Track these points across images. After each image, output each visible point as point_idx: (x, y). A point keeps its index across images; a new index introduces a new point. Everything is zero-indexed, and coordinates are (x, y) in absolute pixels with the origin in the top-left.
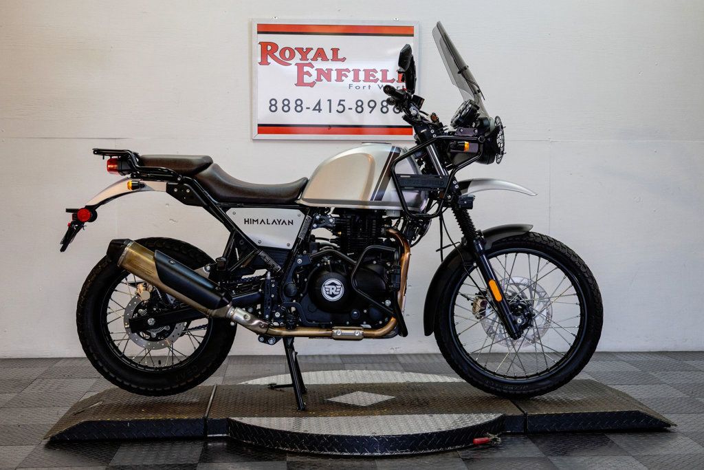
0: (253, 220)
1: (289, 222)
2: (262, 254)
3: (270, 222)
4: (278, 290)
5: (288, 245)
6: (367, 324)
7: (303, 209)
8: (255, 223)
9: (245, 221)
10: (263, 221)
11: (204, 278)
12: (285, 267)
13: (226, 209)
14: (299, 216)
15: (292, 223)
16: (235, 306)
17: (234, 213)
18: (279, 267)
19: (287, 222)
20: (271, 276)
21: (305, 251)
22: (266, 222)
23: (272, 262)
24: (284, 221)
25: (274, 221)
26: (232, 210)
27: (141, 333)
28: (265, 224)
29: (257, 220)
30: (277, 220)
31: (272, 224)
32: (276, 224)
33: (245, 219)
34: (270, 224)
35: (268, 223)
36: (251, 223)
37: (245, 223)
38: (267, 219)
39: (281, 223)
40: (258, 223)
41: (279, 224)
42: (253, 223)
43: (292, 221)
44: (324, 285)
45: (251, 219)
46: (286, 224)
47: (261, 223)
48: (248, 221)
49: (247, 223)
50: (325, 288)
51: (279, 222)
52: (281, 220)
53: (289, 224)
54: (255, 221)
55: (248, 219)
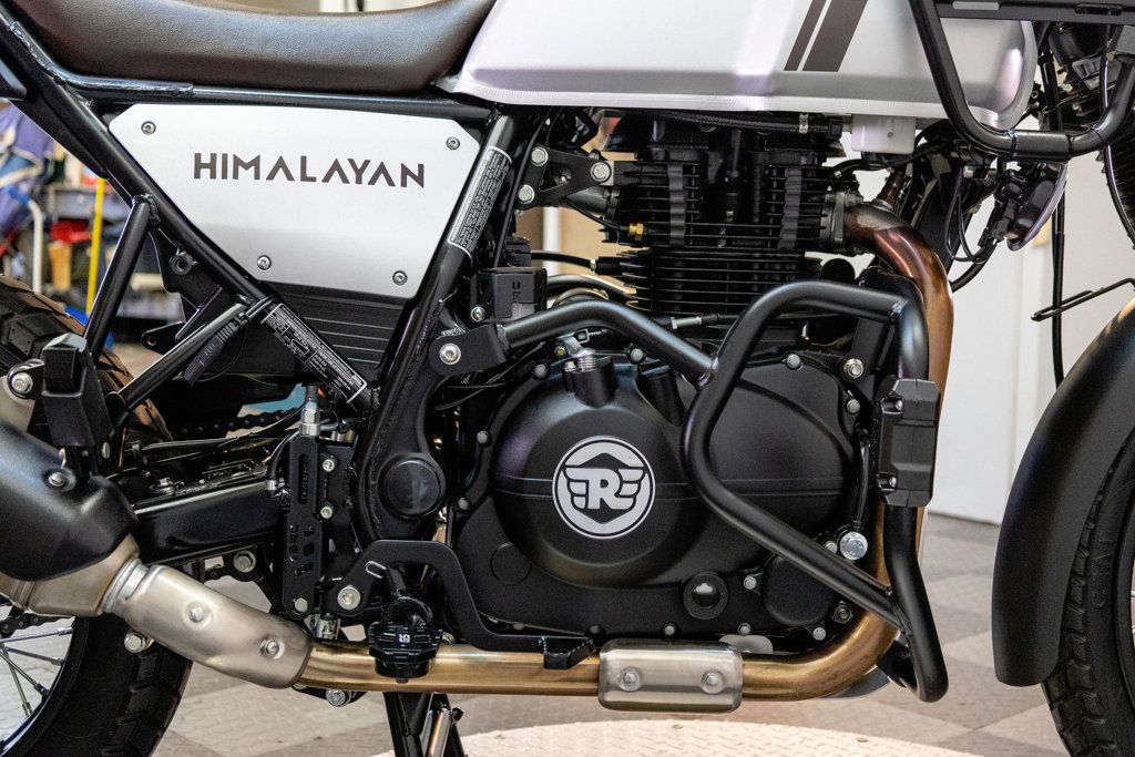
0: (238, 162)
1: (405, 171)
2: (280, 317)
3: (317, 169)
4: (353, 482)
5: (400, 277)
6: (753, 632)
7: (476, 116)
8: (246, 174)
9: (199, 166)
10: (281, 164)
12: (382, 382)
13: (111, 105)
14: (453, 144)
15: (420, 180)
16: (150, 555)
17: (148, 128)
18: (356, 379)
19: (396, 176)
20: (320, 417)
21: (478, 310)
22: (296, 171)
23: (326, 356)
24: (382, 169)
25: (336, 166)
26: (138, 112)
28: (290, 178)
29: (256, 162)
30: (352, 162)
31: (327, 179)
32: (345, 180)
33: (198, 156)
34: (313, 179)
35: (304, 178)
36: (224, 176)
37: (197, 175)
38: (304, 159)
39: (367, 175)
40: (257, 176)
41: (359, 181)
42: (236, 176)
43: (421, 167)
44: (564, 467)
45: (225, 157)
46: (391, 183)
47: (271, 177)
48: (212, 166)
49: (205, 172)
50: (569, 480)
51: (359, 173)
52: (367, 163)
53: (404, 184)
54: (247, 166)
55: (214, 156)
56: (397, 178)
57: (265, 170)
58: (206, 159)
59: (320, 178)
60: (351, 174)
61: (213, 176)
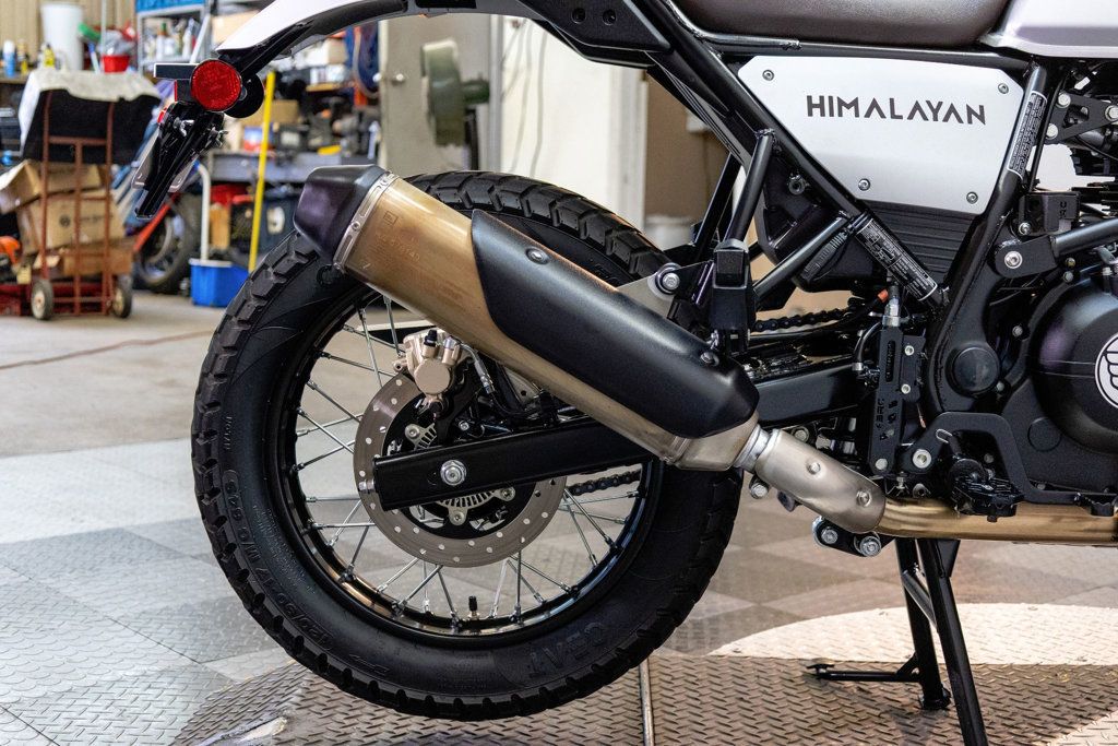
0: (841, 103)
1: (970, 111)
2: (872, 230)
3: (903, 108)
4: (925, 366)
5: (973, 198)
7: (1017, 65)
8: (849, 113)
9: (811, 106)
10: (874, 105)
11: (651, 316)
12: (951, 279)
13: (738, 58)
14: (1004, 89)
15: (981, 118)
16: (768, 426)
17: (769, 75)
18: (930, 281)
19: (964, 115)
20: (902, 314)
21: (1025, 225)
22: (886, 110)
23: (906, 263)
24: (952, 109)
25: (917, 107)
26: (759, 63)
27: (414, 510)
28: (883, 116)
29: (855, 103)
30: (929, 103)
31: (911, 117)
32: (925, 118)
33: (809, 98)
34: (901, 117)
35: (894, 116)
36: (832, 114)
37: (810, 114)
38: (892, 101)
39: (942, 113)
40: (857, 115)
41: (936, 119)
42: (840, 114)
43: (981, 108)
44: (1105, 353)
45: (831, 98)
46: (960, 121)
47: (868, 115)
48: (821, 105)
49: (816, 111)
50: (1110, 363)
51: (935, 112)
52: (940, 104)
53: (970, 122)
54: (848, 107)
55: (822, 98)
56: (964, 117)
57: (863, 109)
58: (816, 101)
59: (906, 115)
60: (929, 114)
61: (823, 114)
